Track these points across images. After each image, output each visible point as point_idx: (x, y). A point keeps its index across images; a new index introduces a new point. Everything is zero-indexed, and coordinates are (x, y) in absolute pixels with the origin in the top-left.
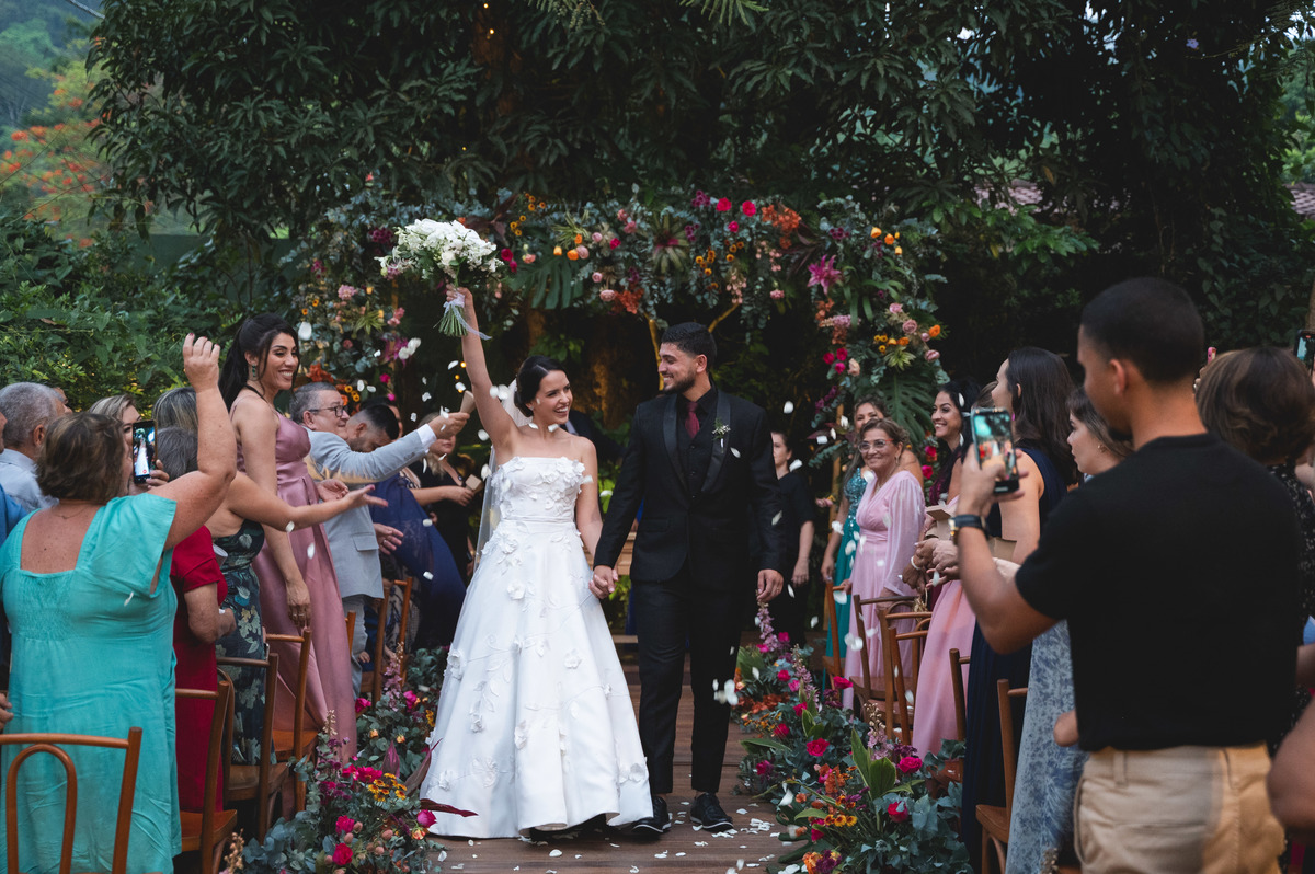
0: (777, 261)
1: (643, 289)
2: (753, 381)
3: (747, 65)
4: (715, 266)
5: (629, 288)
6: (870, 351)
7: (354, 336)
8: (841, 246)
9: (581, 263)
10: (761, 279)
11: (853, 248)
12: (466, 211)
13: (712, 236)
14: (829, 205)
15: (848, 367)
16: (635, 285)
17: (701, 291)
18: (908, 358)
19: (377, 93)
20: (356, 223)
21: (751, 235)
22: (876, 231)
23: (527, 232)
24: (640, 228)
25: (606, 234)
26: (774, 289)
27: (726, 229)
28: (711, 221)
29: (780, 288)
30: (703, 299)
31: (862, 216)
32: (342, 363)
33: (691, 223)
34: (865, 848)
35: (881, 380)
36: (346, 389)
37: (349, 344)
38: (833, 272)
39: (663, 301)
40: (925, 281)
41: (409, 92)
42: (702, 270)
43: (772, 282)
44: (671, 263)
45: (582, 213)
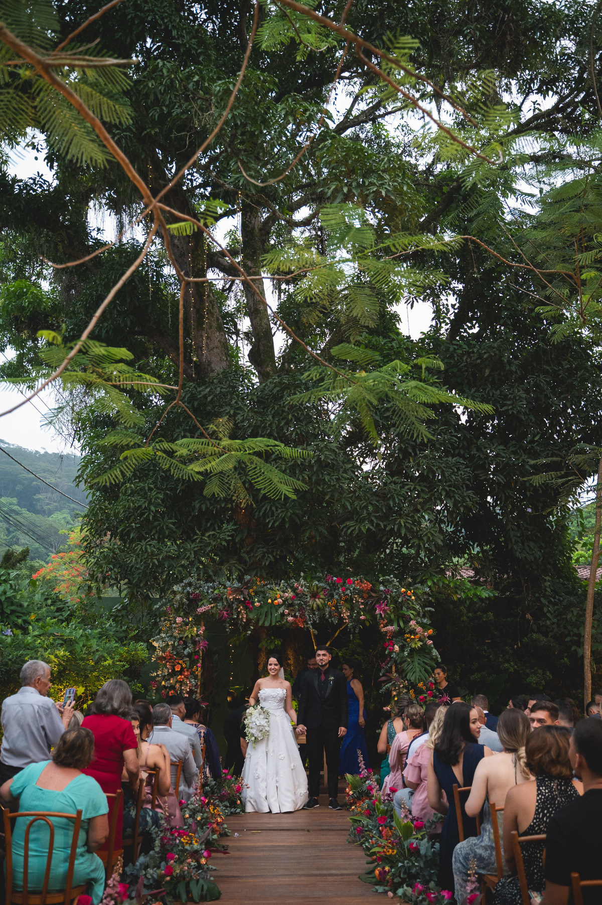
0: (362, 603)
1: (306, 617)
2: (356, 656)
3: (348, 523)
4: (336, 606)
5: (300, 616)
6: (404, 641)
7: (184, 639)
8: (389, 596)
9: (279, 606)
10: (356, 611)
11: (394, 597)
12: (231, 585)
13: (335, 594)
14: (383, 579)
15: (394, 649)
16: (302, 615)
17: (330, 617)
18: (419, 644)
19: (196, 537)
20: (185, 591)
21: (351, 593)
22: (403, 590)
23: (256, 593)
24: (304, 591)
25: (290, 593)
26: (361, 615)
27: (340, 590)
28: (334, 586)
29: (364, 615)
30: (332, 621)
31: (397, 584)
32: (178, 650)
33: (325, 588)
34: (400, 864)
35: (408, 654)
36: (180, 662)
37: (182, 642)
38: (386, 608)
39: (315, 622)
40: (425, 611)
42: (331, 608)
43: (360, 613)
44: (318, 606)
45: (280, 585)
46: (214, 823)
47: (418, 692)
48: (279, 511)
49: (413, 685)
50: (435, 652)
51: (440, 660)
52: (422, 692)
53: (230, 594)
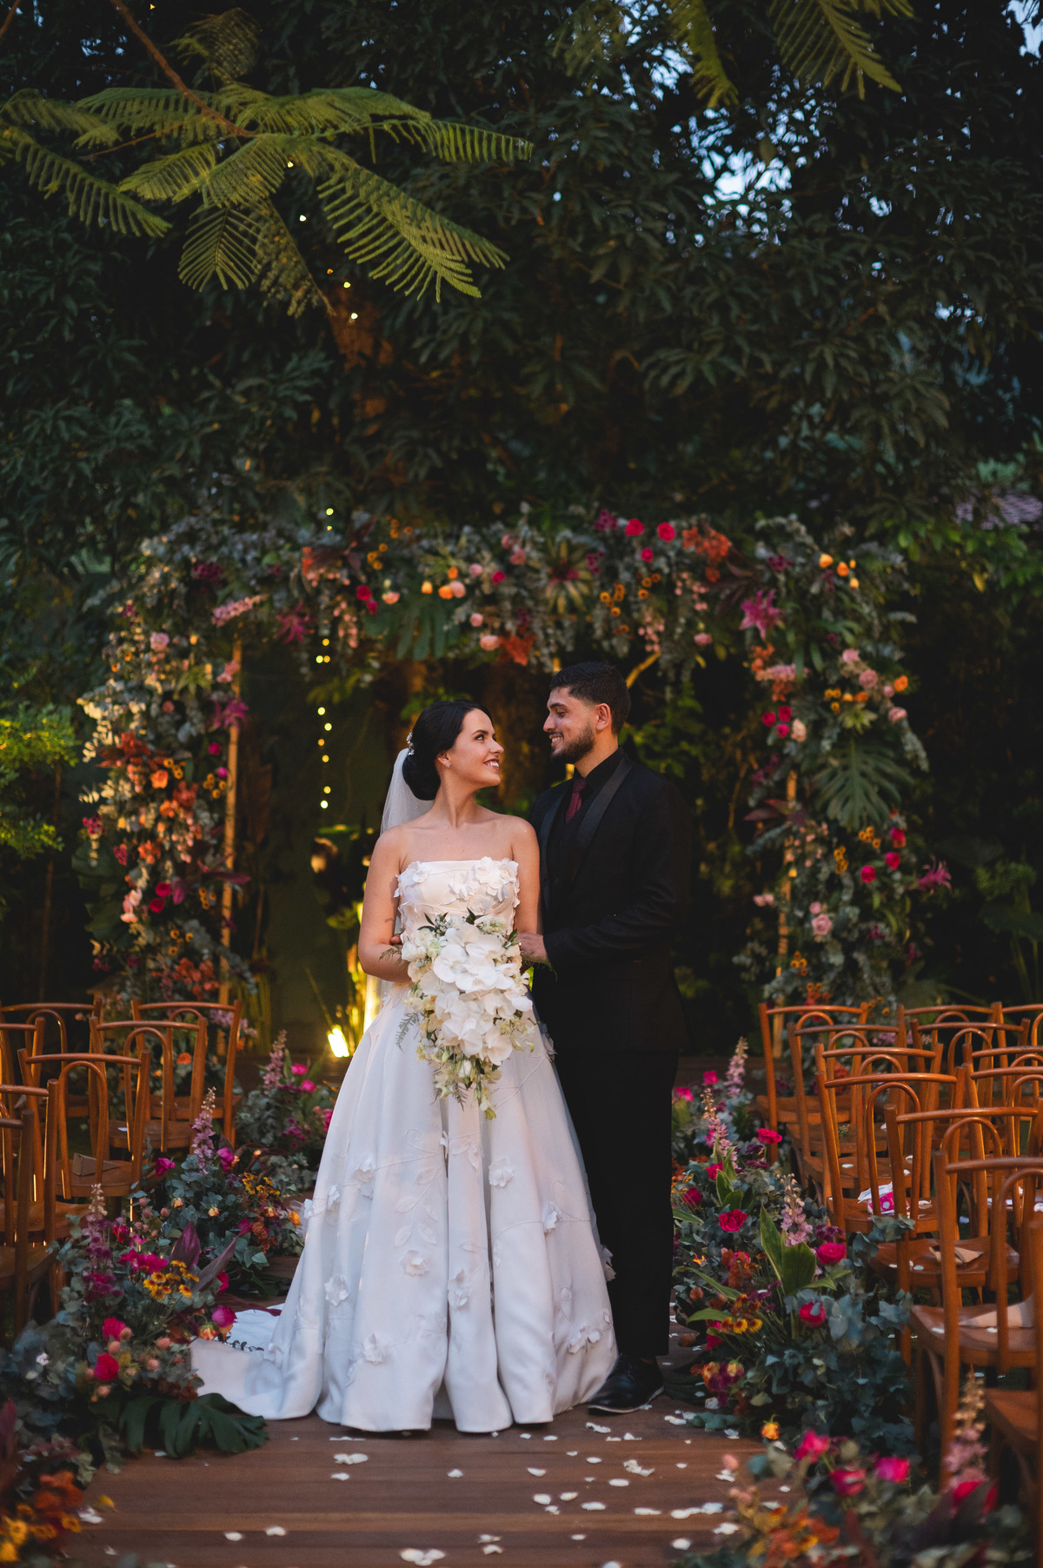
0: (703, 597)
1: (534, 634)
2: (685, 745)
3: (662, 354)
4: (625, 605)
5: (519, 634)
6: (821, 710)
7: (176, 697)
8: (782, 578)
9: (456, 602)
10: (682, 620)
11: (797, 581)
12: (314, 539)
13: (621, 567)
14: (768, 527)
15: (790, 731)
16: (525, 631)
17: (608, 635)
18: (868, 718)
19: (206, 394)
20: (178, 557)
21: (669, 565)
22: (825, 559)
23: (388, 564)
24: (529, 558)
25: (488, 565)
26: (698, 632)
27: (638, 556)
28: (618, 546)
29: (707, 631)
30: (612, 647)
31: (809, 540)
32: (161, 729)
33: (594, 550)
34: (771, 1360)
35: (834, 746)
36: (166, 763)
37: (170, 706)
38: (772, 611)
39: (563, 647)
40: (889, 622)
41: (246, 393)
42: (609, 609)
43: (696, 624)
44: (570, 601)
45: (458, 538)
46: (255, 1220)
47: (858, 853)
48: (452, 314)
49: (842, 836)
50: (912, 743)
51: (925, 766)
52: (869, 854)
53: (310, 568)
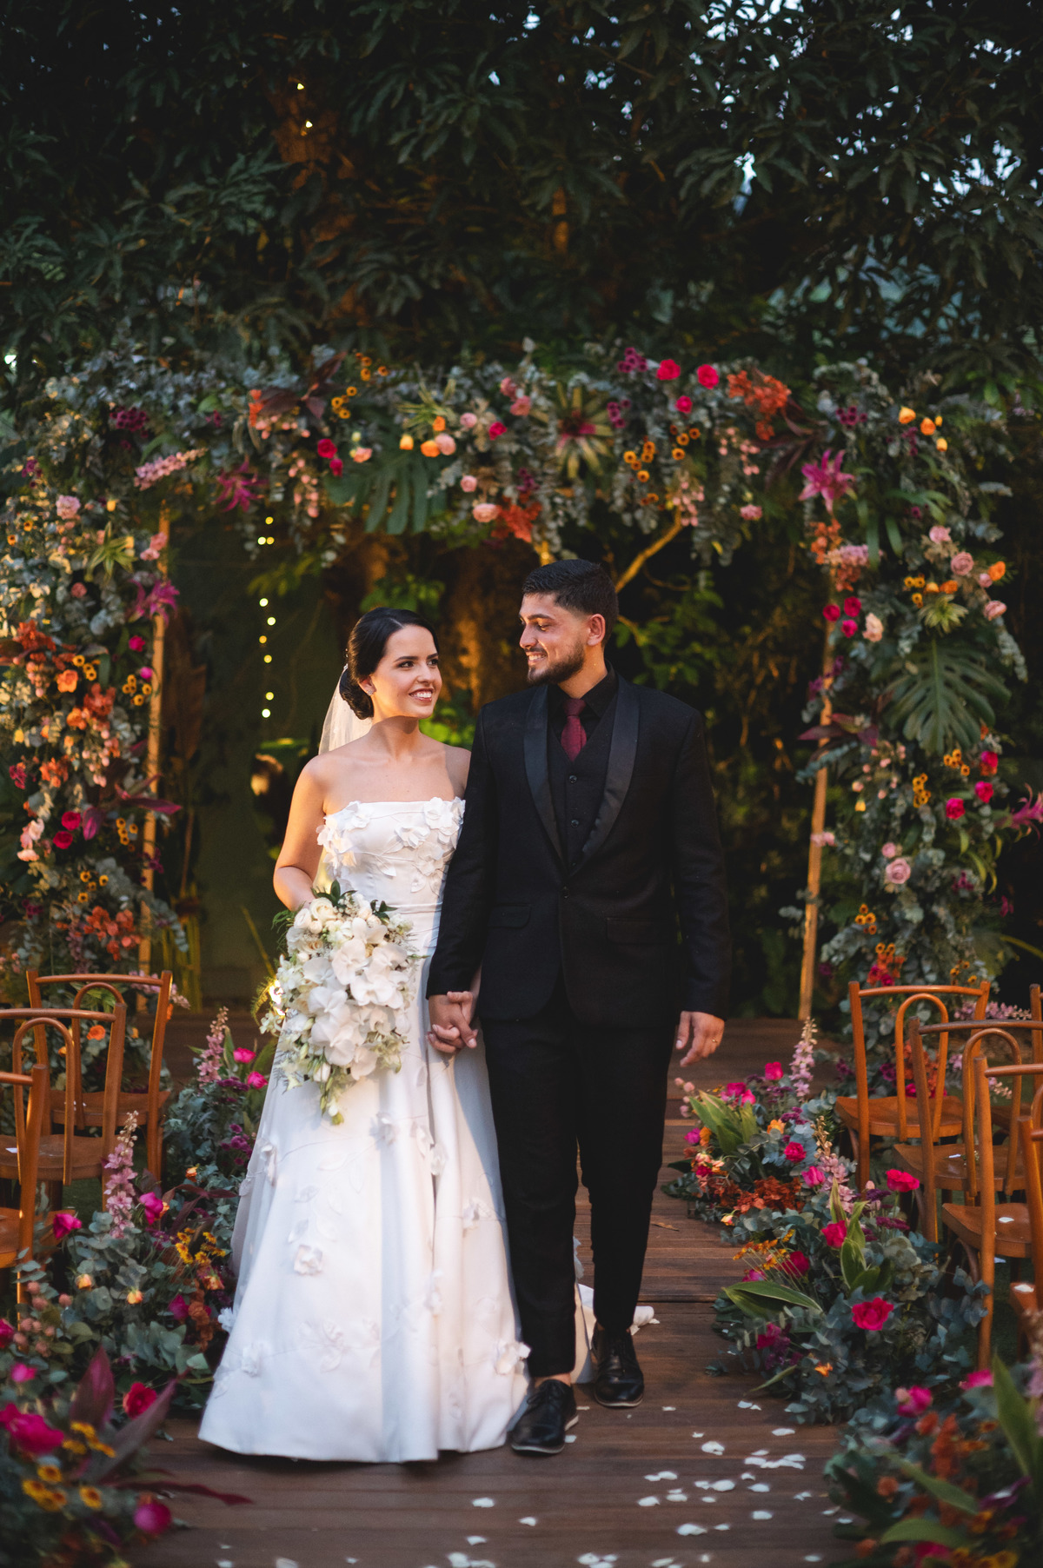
0: (753, 459)
1: (539, 504)
2: (697, 647)
3: (703, 155)
4: (654, 468)
5: (519, 502)
6: (897, 603)
7: (88, 578)
8: (852, 436)
9: (444, 461)
10: (726, 488)
11: (870, 439)
12: (263, 381)
13: (649, 420)
14: (832, 373)
15: (862, 626)
16: (527, 499)
17: (630, 507)
18: (956, 613)
19: (129, 204)
20: (92, 401)
21: (711, 418)
22: (906, 413)
23: (358, 414)
24: (536, 406)
25: (483, 415)
26: (745, 504)
27: (672, 407)
28: (644, 398)
29: (755, 502)
30: (635, 521)
31: (883, 391)
32: (69, 618)
33: (615, 399)
35: (914, 647)
36: (75, 661)
37: (80, 590)
38: (841, 477)
39: (571, 522)
40: (980, 493)
41: (180, 206)
42: (634, 473)
43: (742, 493)
44: (583, 464)
45: (444, 383)
46: (193, 1296)
47: (942, 783)
48: (439, 101)
49: (921, 761)
50: (1009, 647)
51: (1023, 674)
52: (954, 784)
53: (259, 415)
